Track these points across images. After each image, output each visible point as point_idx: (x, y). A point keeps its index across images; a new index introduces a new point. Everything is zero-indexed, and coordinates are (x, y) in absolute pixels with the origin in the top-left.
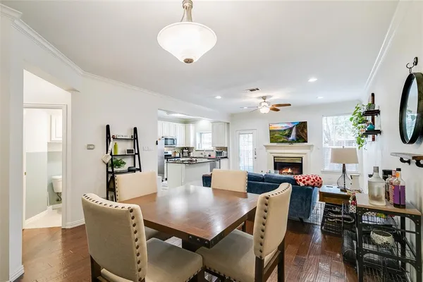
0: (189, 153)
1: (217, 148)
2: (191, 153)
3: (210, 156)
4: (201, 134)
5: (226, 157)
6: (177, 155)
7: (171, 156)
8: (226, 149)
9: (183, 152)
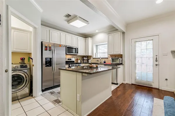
0: (88, 60)
1: (112, 56)
2: (90, 61)
3: (105, 62)
4: (97, 46)
5: (121, 64)
6: (79, 61)
7: (74, 62)
8: (121, 56)
9: (83, 59)
